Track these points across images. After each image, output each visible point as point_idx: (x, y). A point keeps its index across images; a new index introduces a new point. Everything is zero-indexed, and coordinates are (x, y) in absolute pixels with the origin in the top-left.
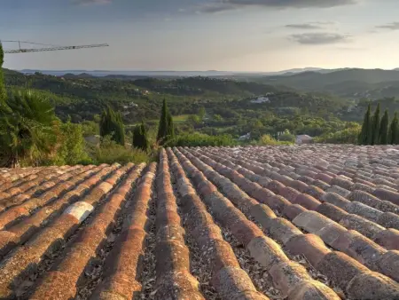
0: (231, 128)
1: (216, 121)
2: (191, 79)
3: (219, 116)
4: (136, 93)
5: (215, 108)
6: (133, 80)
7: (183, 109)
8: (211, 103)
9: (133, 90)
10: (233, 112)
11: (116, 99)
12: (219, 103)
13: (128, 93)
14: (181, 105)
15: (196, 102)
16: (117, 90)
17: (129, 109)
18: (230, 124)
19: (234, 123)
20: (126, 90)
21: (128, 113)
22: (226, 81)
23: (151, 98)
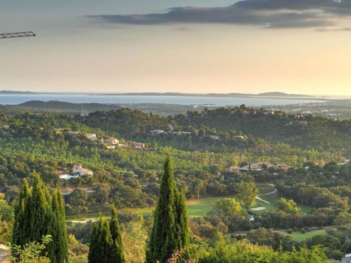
0: (322, 232)
1: (283, 214)
2: (222, 111)
3: (290, 204)
4: (90, 144)
5: (282, 183)
6: (84, 113)
7: (202, 183)
8: (272, 170)
9: (82, 137)
10: (326, 192)
11: (44, 158)
12: (291, 172)
13: (72, 144)
14: (197, 174)
15: (235, 168)
16: (45, 136)
17: (73, 183)
18: (318, 224)
19: (329, 222)
20: (68, 137)
21: (70, 190)
22: (308, 118)
23: (125, 157)
